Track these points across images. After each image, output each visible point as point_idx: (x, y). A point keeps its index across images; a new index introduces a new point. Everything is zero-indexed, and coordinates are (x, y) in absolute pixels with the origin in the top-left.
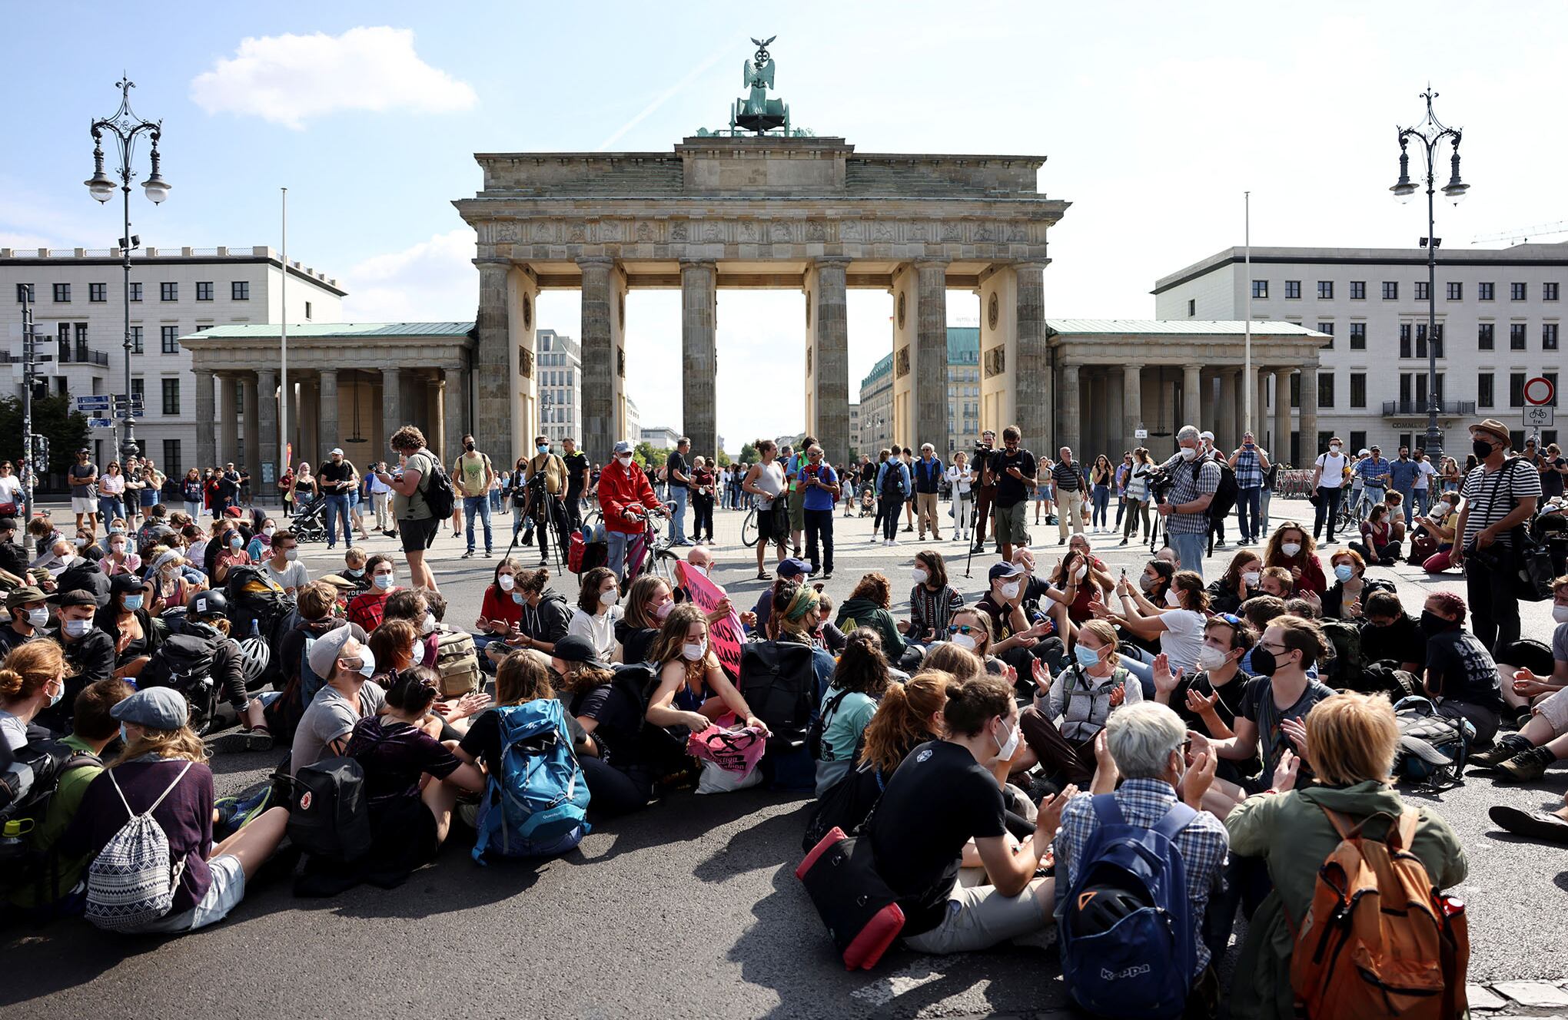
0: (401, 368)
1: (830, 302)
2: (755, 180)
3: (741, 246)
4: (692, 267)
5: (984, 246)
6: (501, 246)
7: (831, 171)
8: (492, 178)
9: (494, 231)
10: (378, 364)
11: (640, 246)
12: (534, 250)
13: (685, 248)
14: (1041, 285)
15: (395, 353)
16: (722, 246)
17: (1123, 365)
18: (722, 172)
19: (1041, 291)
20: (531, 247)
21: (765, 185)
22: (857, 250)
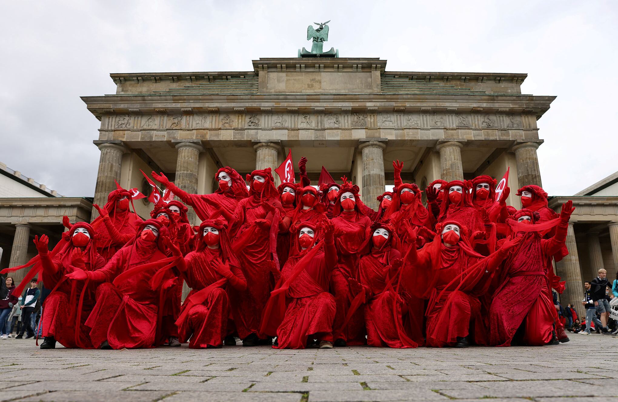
0: (30, 224)
1: (372, 172)
2: (312, 86)
3: (300, 131)
4: (263, 146)
5: (490, 131)
6: (117, 132)
7: (369, 80)
8: (123, 91)
9: (113, 122)
10: (13, 220)
11: (222, 132)
12: (142, 134)
13: (257, 133)
14: (536, 159)
15: (27, 212)
16: (286, 131)
17: (609, 222)
18: (287, 80)
19: (537, 164)
20: (140, 133)
21: (320, 88)
22: (391, 134)
